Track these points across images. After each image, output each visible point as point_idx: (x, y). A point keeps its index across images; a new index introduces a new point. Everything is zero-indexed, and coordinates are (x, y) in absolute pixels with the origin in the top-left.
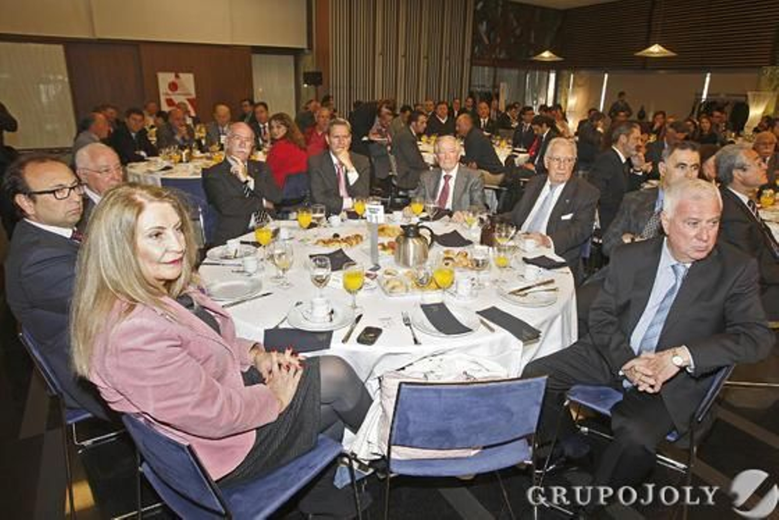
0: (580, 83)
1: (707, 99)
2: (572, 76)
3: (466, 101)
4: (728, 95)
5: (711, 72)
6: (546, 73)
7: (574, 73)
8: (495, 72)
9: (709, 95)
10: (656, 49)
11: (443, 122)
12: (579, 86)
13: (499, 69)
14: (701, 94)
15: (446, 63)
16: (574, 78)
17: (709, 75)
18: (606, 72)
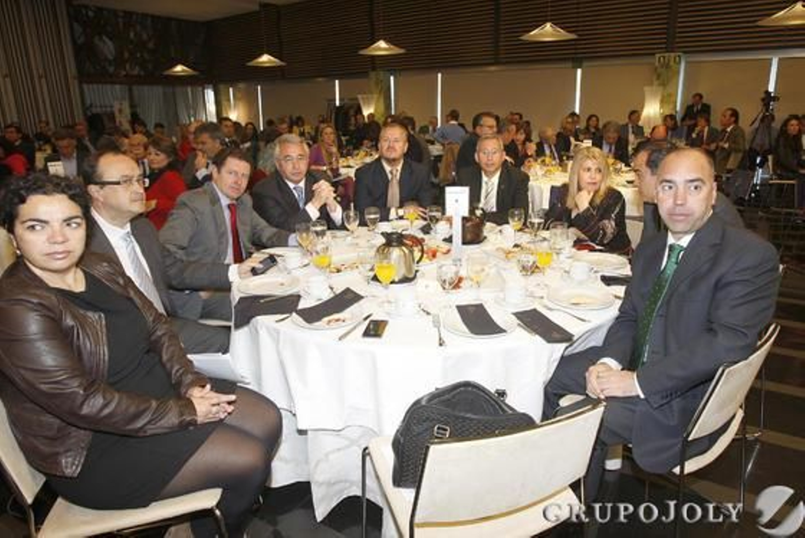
0: (239, 96)
1: (340, 103)
2: (231, 90)
4: (350, 100)
5: (339, 79)
7: (232, 87)
8: (130, 90)
10: (265, 59)
12: (240, 99)
13: (135, 88)
17: (337, 82)
18: (259, 84)
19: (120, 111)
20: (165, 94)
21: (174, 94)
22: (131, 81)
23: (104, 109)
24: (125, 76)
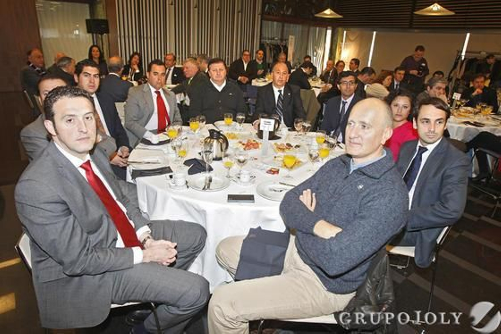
0: (352, 39)
2: (345, 32)
3: (257, 52)
6: (324, 30)
7: (347, 30)
8: (283, 27)
9: (466, 52)
11: (220, 89)
12: (351, 41)
13: (286, 25)
16: (347, 34)
17: (468, 34)
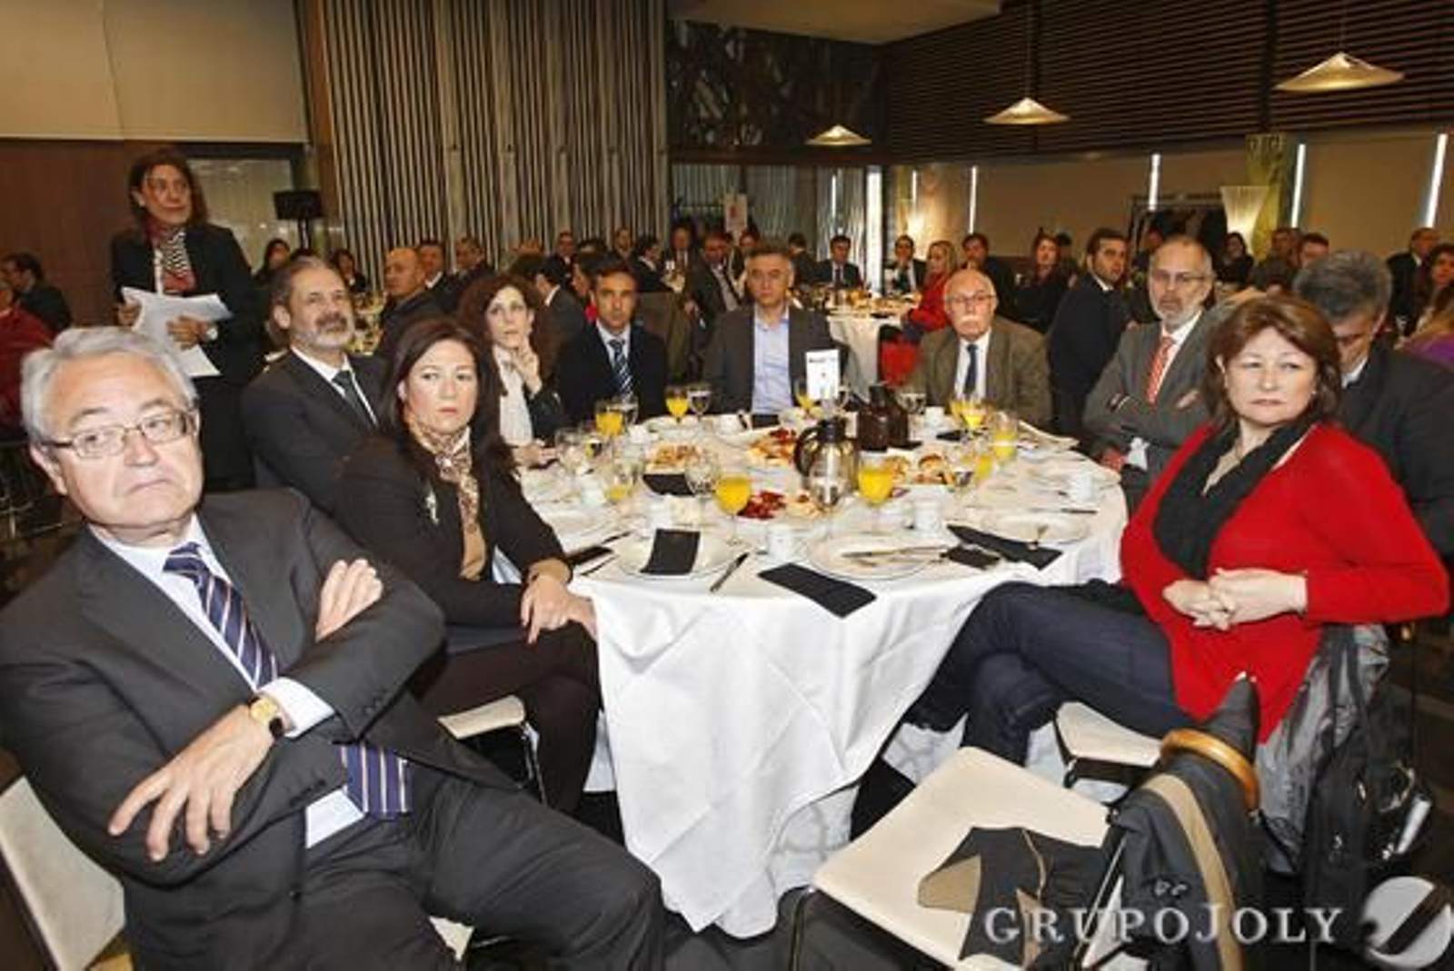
0: (930, 187)
1: (1158, 206)
2: (915, 175)
4: (1190, 197)
5: (1161, 152)
6: (859, 173)
7: (917, 170)
9: (1159, 198)
10: (1026, 110)
12: (931, 194)
13: (751, 170)
14: (1147, 198)
15: (610, 161)
16: (919, 179)
17: (1156, 157)
18: (974, 164)
19: (733, 212)
20: (799, 182)
21: (815, 181)
22: (746, 159)
23: (705, 209)
24: (739, 148)
